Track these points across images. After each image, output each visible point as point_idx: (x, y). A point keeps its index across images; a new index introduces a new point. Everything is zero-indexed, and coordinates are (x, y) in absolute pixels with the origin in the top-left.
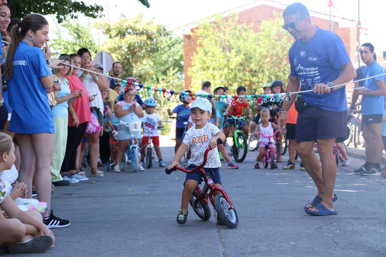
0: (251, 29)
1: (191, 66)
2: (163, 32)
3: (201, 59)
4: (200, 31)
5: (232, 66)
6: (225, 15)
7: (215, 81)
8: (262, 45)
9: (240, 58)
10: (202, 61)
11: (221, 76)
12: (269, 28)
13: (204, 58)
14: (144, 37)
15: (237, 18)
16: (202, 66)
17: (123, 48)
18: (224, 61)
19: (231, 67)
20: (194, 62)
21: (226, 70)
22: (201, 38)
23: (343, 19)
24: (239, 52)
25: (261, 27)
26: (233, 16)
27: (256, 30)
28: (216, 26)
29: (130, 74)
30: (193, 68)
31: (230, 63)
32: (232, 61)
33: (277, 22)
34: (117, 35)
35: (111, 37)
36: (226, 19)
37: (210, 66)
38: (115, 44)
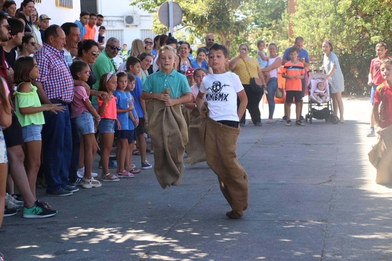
1: (294, 11)
3: (303, 3)
5: (340, 11)
7: (319, 30)
10: (305, 5)
11: (326, 24)
16: (305, 11)
19: (338, 11)
20: (298, 6)
29: (225, 21)
30: (296, 13)
31: (337, 7)
32: (340, 4)
37: (315, 11)
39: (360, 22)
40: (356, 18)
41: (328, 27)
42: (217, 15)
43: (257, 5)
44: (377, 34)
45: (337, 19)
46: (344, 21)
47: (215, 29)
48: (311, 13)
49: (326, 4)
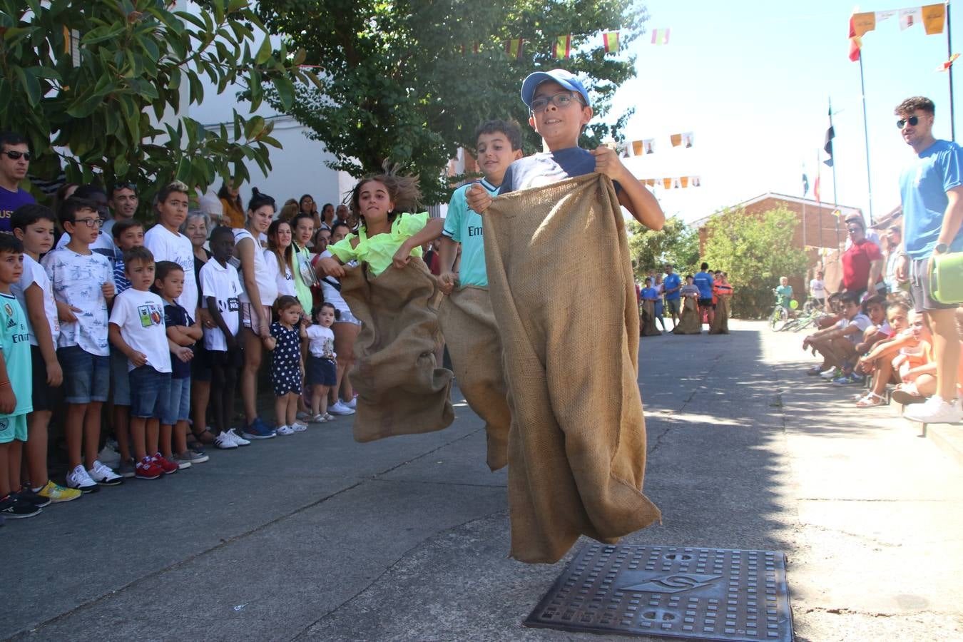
0: (758, 219)
1: (704, 255)
2: (680, 227)
3: (710, 248)
4: (711, 224)
5: (739, 254)
6: (733, 209)
8: (767, 233)
9: (744, 247)
10: (712, 250)
11: (728, 263)
12: (772, 217)
13: (714, 248)
14: (662, 232)
15: (744, 210)
16: (711, 255)
17: (644, 242)
18: (729, 249)
20: (706, 251)
21: (732, 258)
22: (711, 230)
23: (845, 207)
24: (744, 240)
25: (765, 217)
26: (740, 210)
27: (763, 221)
28: (725, 218)
31: (736, 251)
32: (738, 249)
33: (780, 213)
34: (639, 232)
35: (634, 233)
36: (734, 213)
38: (637, 239)
39: (754, 263)
40: (751, 260)
41: (730, 266)
42: (645, 261)
43: (676, 253)
44: (767, 271)
45: (736, 260)
46: (741, 261)
47: (644, 270)
48: (716, 256)
49: (727, 249)
